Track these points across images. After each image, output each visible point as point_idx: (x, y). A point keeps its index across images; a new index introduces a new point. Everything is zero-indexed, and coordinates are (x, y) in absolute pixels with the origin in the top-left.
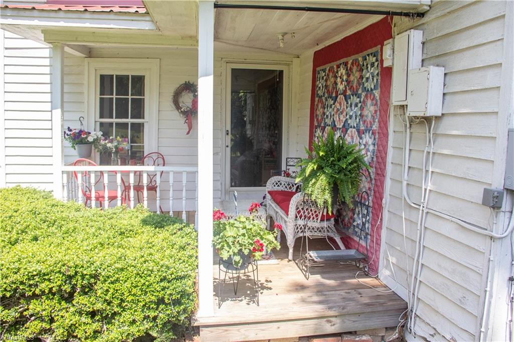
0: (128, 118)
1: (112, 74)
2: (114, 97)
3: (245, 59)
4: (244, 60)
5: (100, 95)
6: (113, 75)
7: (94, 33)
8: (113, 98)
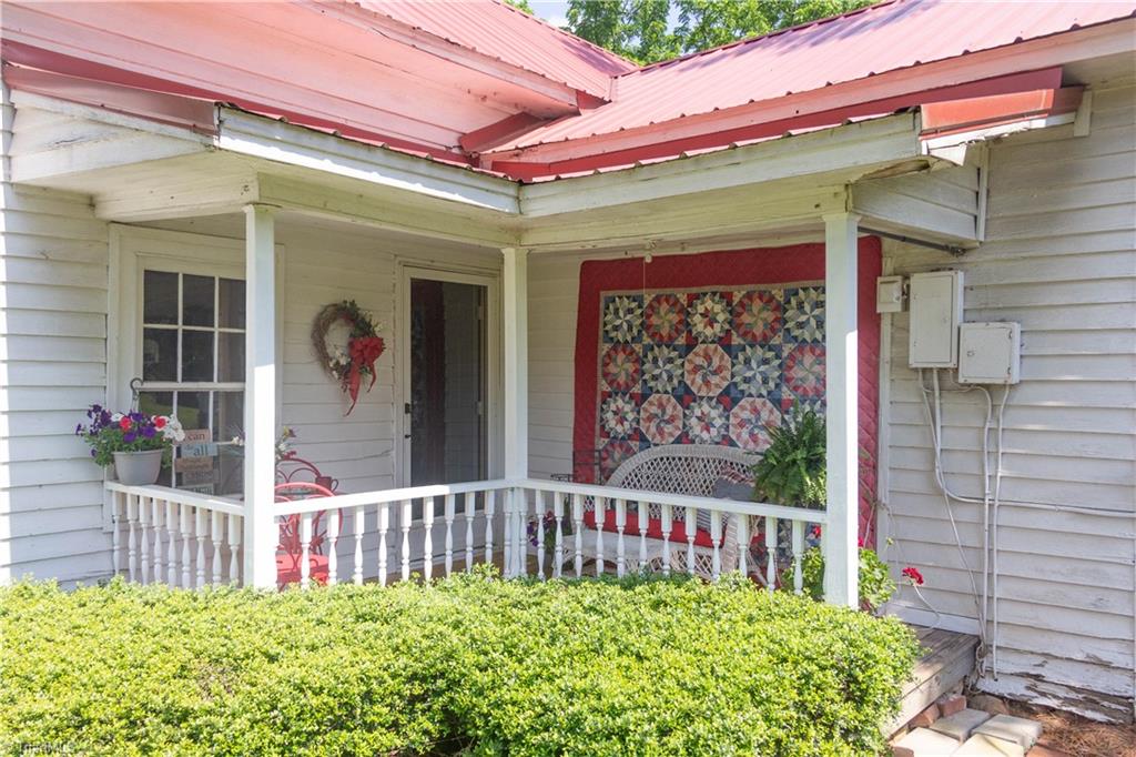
0: (212, 380)
1: (174, 271)
2: (180, 327)
3: (432, 261)
4: (429, 263)
5: (145, 322)
6: (177, 274)
7: (361, 196)
8: (176, 331)
